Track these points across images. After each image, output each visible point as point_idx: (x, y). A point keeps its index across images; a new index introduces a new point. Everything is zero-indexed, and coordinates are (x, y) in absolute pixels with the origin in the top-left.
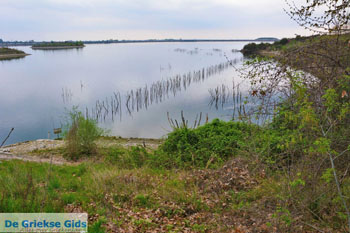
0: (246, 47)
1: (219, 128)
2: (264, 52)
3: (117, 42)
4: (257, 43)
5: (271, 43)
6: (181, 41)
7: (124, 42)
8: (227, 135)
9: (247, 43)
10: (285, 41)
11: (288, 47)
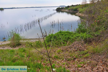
0: (57, 9)
1: (62, 33)
2: (63, 10)
3: (15, 8)
4: (60, 7)
5: (65, 7)
6: (36, 7)
7: (17, 8)
8: (65, 35)
9: (57, 7)
10: (68, 7)
11: (70, 8)
